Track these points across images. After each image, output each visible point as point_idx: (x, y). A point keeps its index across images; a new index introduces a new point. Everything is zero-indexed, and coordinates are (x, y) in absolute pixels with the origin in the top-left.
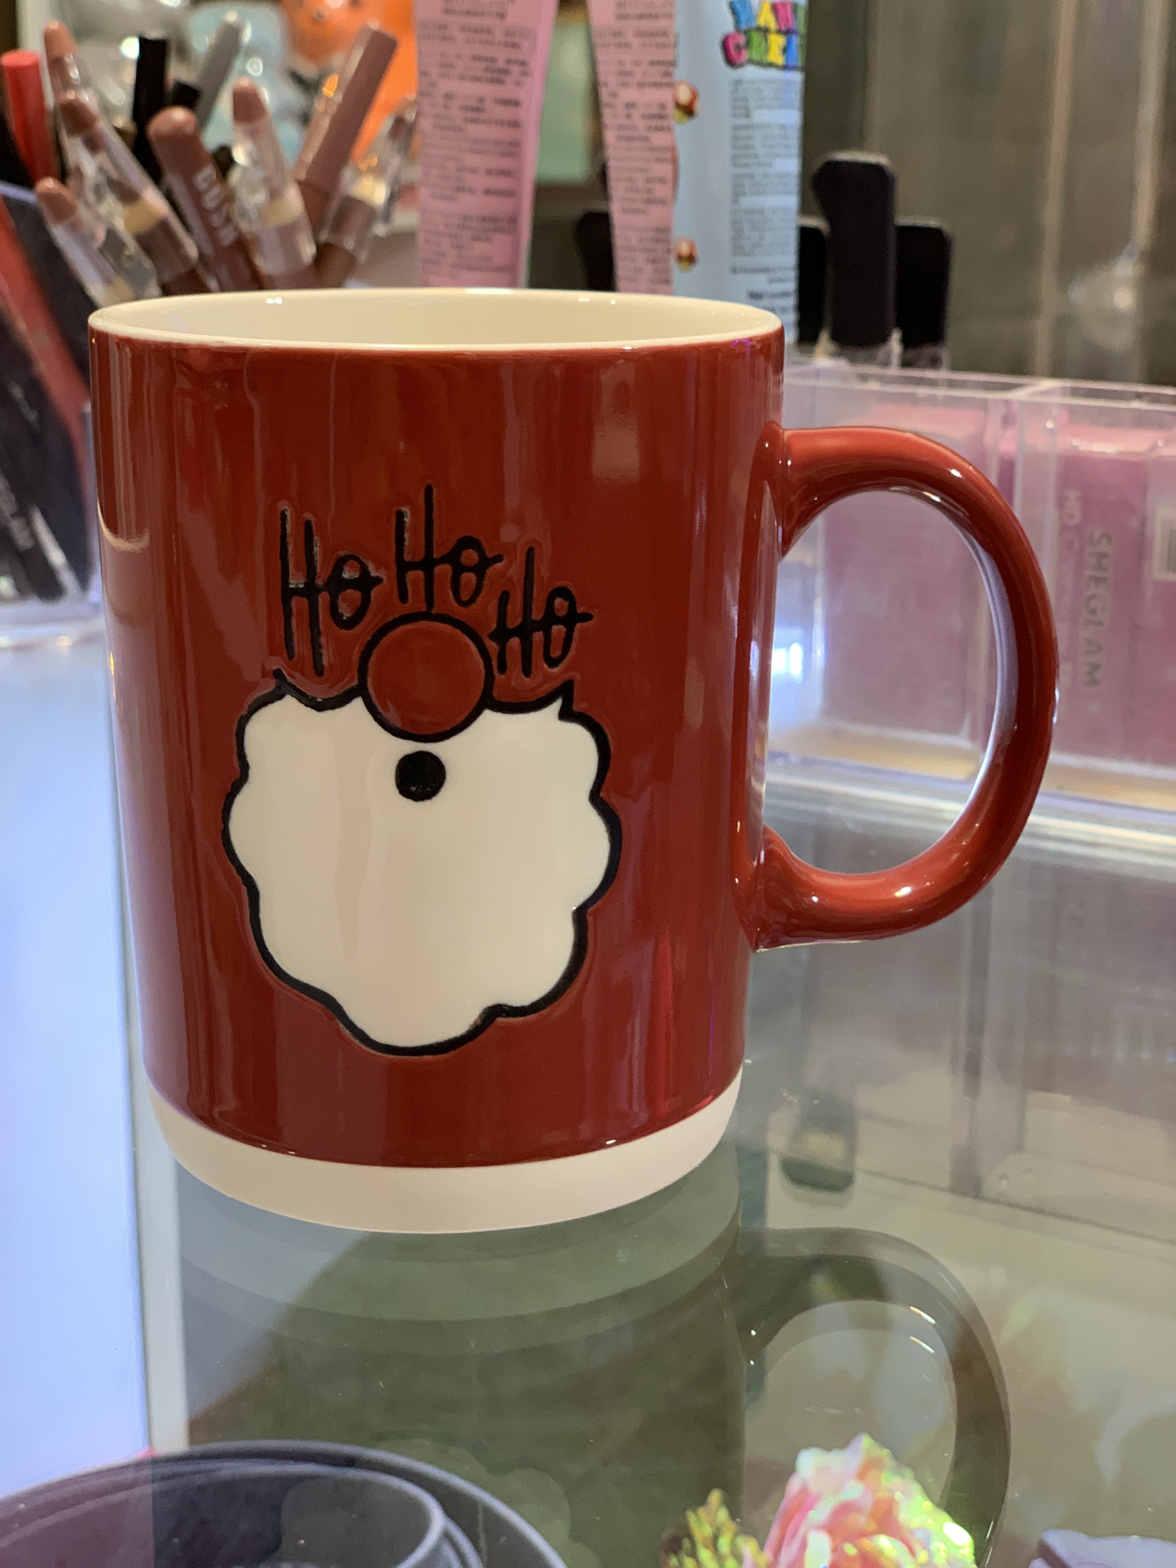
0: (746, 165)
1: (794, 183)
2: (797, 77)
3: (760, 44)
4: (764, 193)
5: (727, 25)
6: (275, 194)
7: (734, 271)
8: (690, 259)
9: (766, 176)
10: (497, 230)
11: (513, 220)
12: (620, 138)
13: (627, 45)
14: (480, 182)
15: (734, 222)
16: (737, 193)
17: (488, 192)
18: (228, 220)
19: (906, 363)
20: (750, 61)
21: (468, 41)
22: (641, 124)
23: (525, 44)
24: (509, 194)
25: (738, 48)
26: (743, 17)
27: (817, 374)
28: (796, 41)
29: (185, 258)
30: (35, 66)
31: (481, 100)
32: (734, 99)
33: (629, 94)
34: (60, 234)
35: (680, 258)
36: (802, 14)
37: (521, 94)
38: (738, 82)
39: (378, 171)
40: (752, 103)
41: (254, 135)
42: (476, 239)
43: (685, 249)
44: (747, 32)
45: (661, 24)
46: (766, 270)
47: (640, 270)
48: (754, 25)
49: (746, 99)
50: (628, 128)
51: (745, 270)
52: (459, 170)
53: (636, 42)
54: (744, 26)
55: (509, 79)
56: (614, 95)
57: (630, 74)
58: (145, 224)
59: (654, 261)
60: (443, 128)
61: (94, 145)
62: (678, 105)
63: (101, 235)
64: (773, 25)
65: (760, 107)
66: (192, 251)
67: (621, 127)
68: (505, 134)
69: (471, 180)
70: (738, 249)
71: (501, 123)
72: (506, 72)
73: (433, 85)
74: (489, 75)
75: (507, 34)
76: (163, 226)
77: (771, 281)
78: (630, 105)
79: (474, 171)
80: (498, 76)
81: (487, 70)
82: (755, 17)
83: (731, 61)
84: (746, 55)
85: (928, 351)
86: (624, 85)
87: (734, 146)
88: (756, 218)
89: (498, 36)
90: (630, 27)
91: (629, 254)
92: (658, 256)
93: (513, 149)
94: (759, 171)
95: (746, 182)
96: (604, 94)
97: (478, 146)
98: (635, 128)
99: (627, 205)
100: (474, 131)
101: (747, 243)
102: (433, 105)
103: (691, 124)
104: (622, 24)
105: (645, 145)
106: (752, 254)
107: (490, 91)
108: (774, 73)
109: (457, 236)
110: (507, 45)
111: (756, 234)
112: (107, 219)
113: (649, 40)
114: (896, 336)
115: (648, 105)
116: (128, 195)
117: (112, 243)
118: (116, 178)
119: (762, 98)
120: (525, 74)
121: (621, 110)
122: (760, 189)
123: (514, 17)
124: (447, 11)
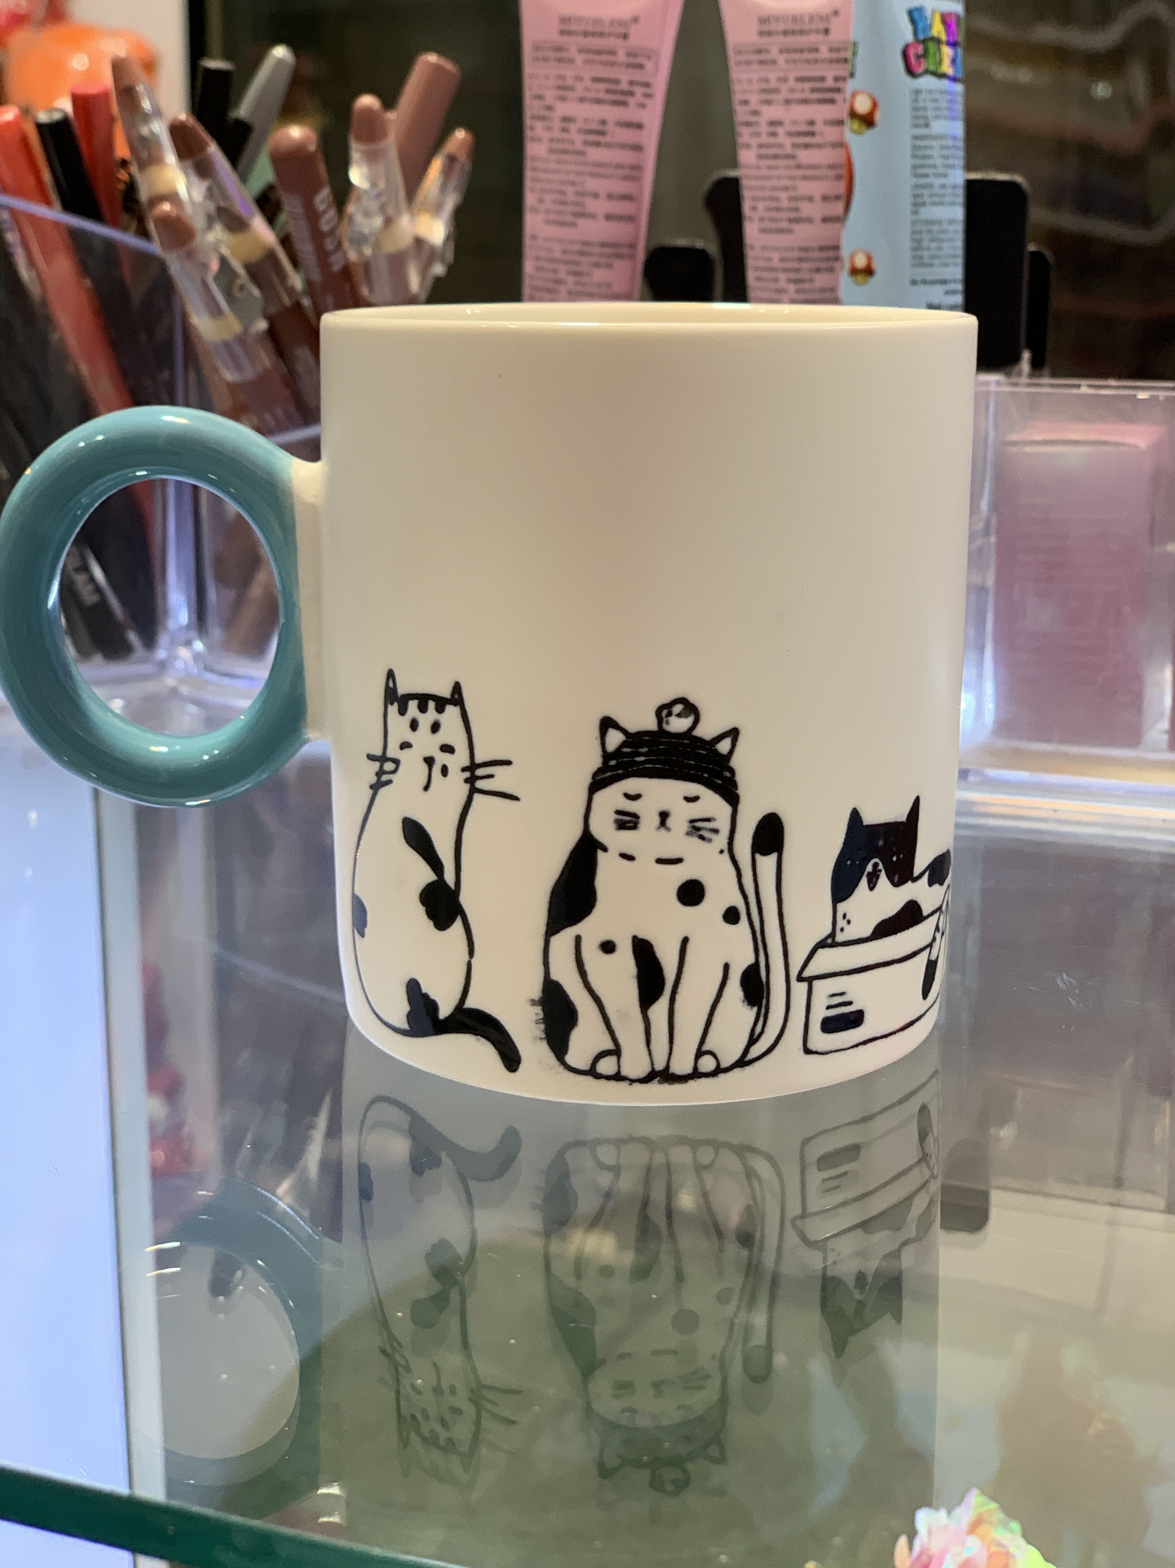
0: (926, 176)
1: (959, 196)
2: (961, 90)
4: (940, 204)
5: (908, 35)
6: (389, 222)
7: (914, 282)
8: (868, 271)
9: (943, 186)
10: (619, 256)
11: (632, 246)
12: (758, 156)
13: (773, 62)
14: (600, 207)
15: (914, 232)
16: (917, 205)
17: (609, 217)
18: (339, 246)
20: (927, 72)
21: (586, 62)
22: (788, 142)
23: (649, 65)
24: (630, 219)
26: (920, 26)
27: (987, 385)
28: (960, 51)
29: (291, 291)
30: (104, 96)
31: (603, 122)
32: (916, 109)
33: (772, 112)
34: (173, 263)
35: (854, 271)
37: (642, 116)
38: (917, 92)
39: (435, 209)
40: (930, 113)
41: (372, 157)
42: (597, 265)
43: (861, 262)
44: (924, 41)
45: (813, 39)
47: (783, 290)
49: (925, 109)
50: (772, 145)
51: (924, 282)
52: (579, 194)
53: (781, 59)
54: (921, 37)
55: (631, 101)
56: (753, 113)
57: (777, 91)
58: (253, 254)
59: (799, 281)
60: (564, 152)
61: (203, 168)
62: (851, 116)
63: (215, 264)
64: (944, 37)
65: (937, 117)
66: (297, 283)
67: (759, 146)
68: (627, 157)
69: (591, 205)
70: (919, 262)
71: (623, 146)
72: (630, 94)
73: (550, 108)
74: (612, 97)
75: (630, 54)
76: (271, 256)
77: (947, 293)
78: (775, 123)
79: (596, 196)
80: (621, 98)
81: (608, 91)
82: (931, 27)
83: (910, 71)
86: (768, 102)
87: (915, 156)
88: (935, 228)
89: (621, 57)
90: (774, 44)
91: (772, 275)
92: (806, 276)
93: (634, 172)
94: (937, 181)
95: (926, 192)
96: (741, 113)
97: (600, 170)
98: (781, 146)
99: (767, 225)
100: (595, 154)
101: (926, 254)
102: (549, 129)
103: (870, 133)
104: (765, 40)
105: (792, 162)
106: (931, 265)
107: (611, 113)
108: (945, 84)
109: (577, 263)
110: (629, 66)
111: (934, 245)
112: (215, 248)
113: (797, 56)
114: (1026, 355)
115: (795, 122)
116: (236, 224)
117: (226, 273)
118: (224, 205)
119: (937, 109)
120: (647, 95)
121: (764, 129)
122: (938, 200)
123: (637, 39)
124: (565, 32)
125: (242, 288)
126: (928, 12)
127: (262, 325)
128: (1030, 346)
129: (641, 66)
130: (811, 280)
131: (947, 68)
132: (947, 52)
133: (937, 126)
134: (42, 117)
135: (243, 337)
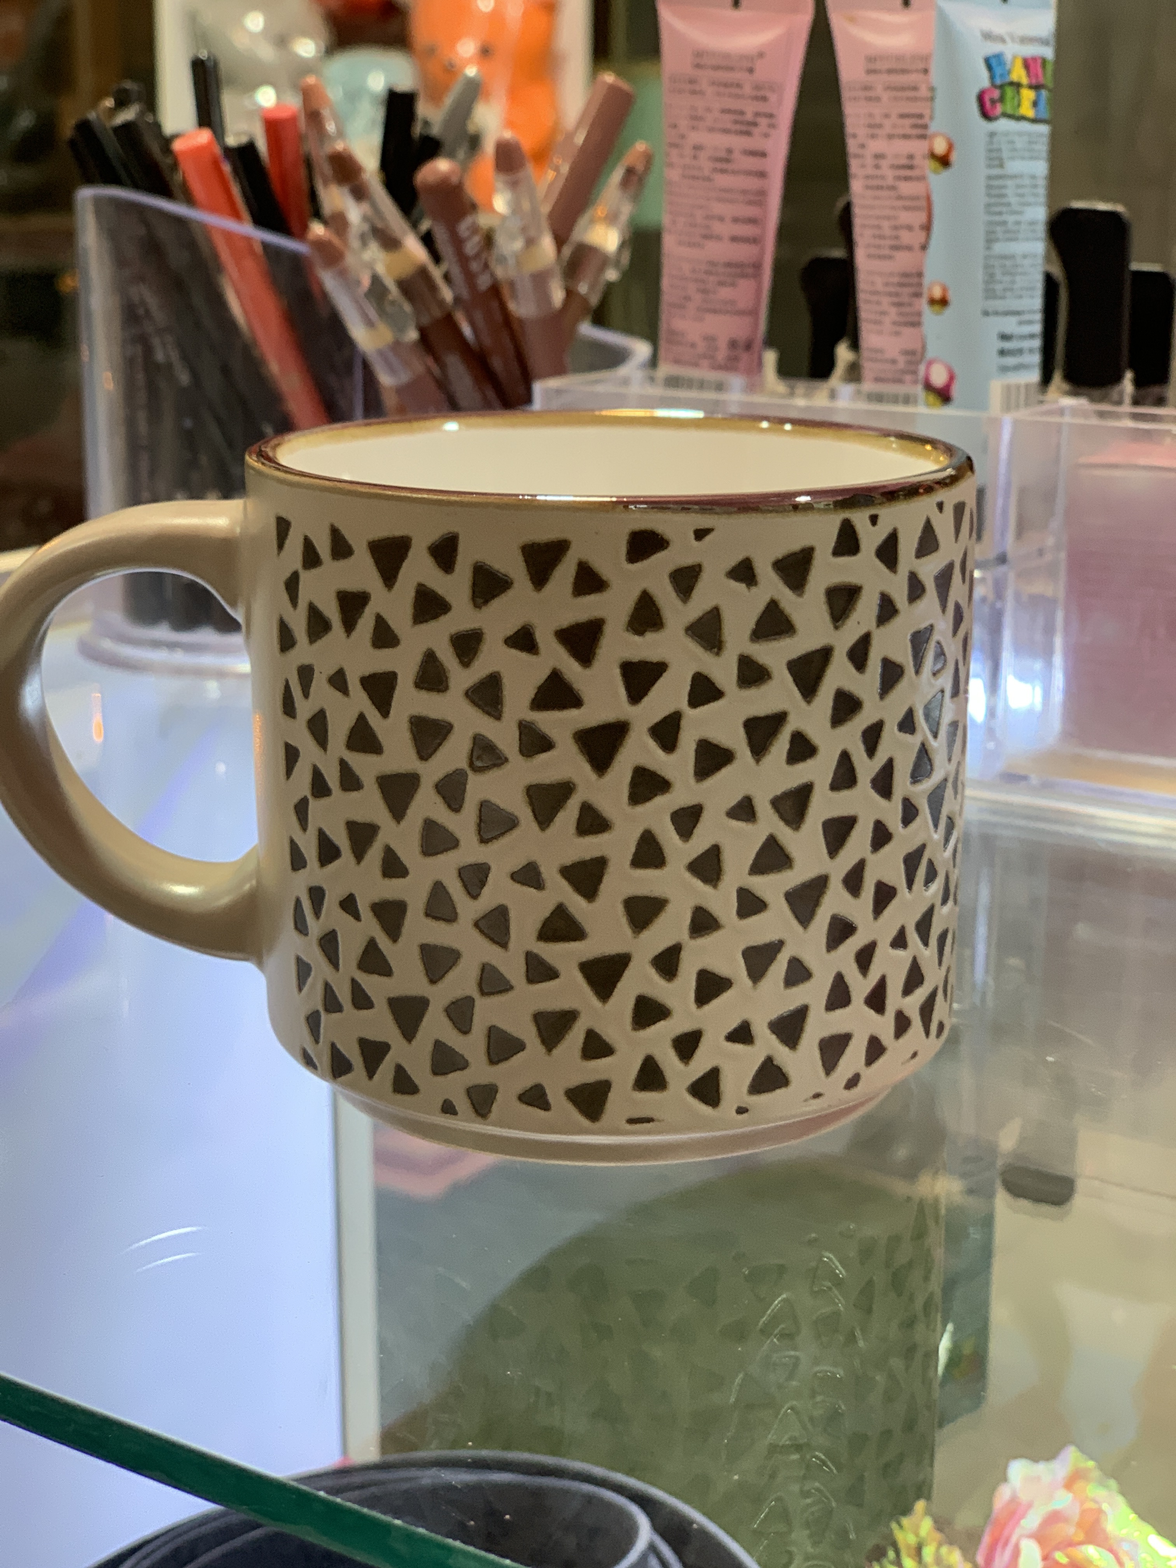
0: (1000, 213)
1: (1041, 230)
2: (1044, 129)
3: (1013, 98)
4: (1015, 239)
5: (984, 80)
6: (531, 242)
7: (986, 313)
8: (943, 302)
9: (1018, 223)
10: (744, 276)
11: (757, 266)
12: (867, 187)
13: (878, 99)
14: (726, 229)
15: (987, 267)
16: (990, 241)
17: (734, 239)
18: (486, 266)
19: (1136, 402)
21: (717, 94)
22: (890, 174)
23: (773, 98)
24: (754, 240)
25: (993, 102)
26: (998, 71)
27: (1061, 412)
29: (441, 303)
30: (294, 120)
31: (730, 151)
32: (990, 151)
33: (876, 146)
34: (329, 281)
35: (932, 302)
36: (1050, 68)
37: (768, 145)
38: (992, 135)
39: (611, 219)
40: (1005, 154)
41: (514, 185)
42: (721, 284)
43: (937, 293)
44: (1001, 87)
45: (914, 78)
46: (1017, 313)
47: (884, 313)
48: (1007, 80)
49: (999, 150)
50: (877, 177)
51: (996, 313)
52: (707, 218)
53: (885, 96)
54: (998, 82)
55: (756, 131)
56: (863, 146)
57: (880, 126)
58: (405, 270)
59: (899, 305)
60: (694, 178)
61: (360, 193)
62: (933, 156)
63: (366, 281)
64: (1025, 80)
65: (1012, 158)
66: (447, 294)
67: (867, 177)
68: (753, 183)
69: (718, 228)
70: (990, 294)
71: (749, 173)
72: (754, 124)
73: (683, 137)
74: (738, 127)
75: (757, 87)
76: (423, 273)
77: (1021, 323)
78: (878, 156)
79: (721, 219)
80: (746, 128)
81: (736, 122)
82: (1009, 72)
83: (986, 115)
84: (999, 109)
85: (1155, 390)
86: (873, 136)
87: (989, 195)
88: (1008, 263)
89: (747, 90)
90: (879, 81)
91: (874, 298)
92: (906, 299)
93: (759, 198)
94: (1011, 219)
95: (999, 229)
96: (852, 146)
97: (726, 195)
98: (883, 177)
99: (873, 251)
100: (722, 181)
101: (998, 287)
102: (682, 156)
103: (946, 174)
104: (872, 78)
105: (892, 193)
106: (1003, 298)
107: (738, 143)
108: (1025, 126)
109: (703, 281)
110: (756, 98)
111: (1007, 278)
112: (370, 265)
113: (899, 94)
114: (1129, 376)
115: (897, 156)
116: (390, 243)
117: (377, 289)
118: (380, 225)
119: (1014, 150)
120: (772, 126)
121: (869, 161)
122: (1012, 236)
123: (762, 73)
124: (698, 66)
125: (393, 303)
126: (1008, 57)
127: (413, 335)
128: (1132, 366)
129: (764, 99)
130: (910, 305)
131: (1027, 110)
132: (1028, 95)
133: (1014, 166)
134: (232, 141)
135: (396, 346)
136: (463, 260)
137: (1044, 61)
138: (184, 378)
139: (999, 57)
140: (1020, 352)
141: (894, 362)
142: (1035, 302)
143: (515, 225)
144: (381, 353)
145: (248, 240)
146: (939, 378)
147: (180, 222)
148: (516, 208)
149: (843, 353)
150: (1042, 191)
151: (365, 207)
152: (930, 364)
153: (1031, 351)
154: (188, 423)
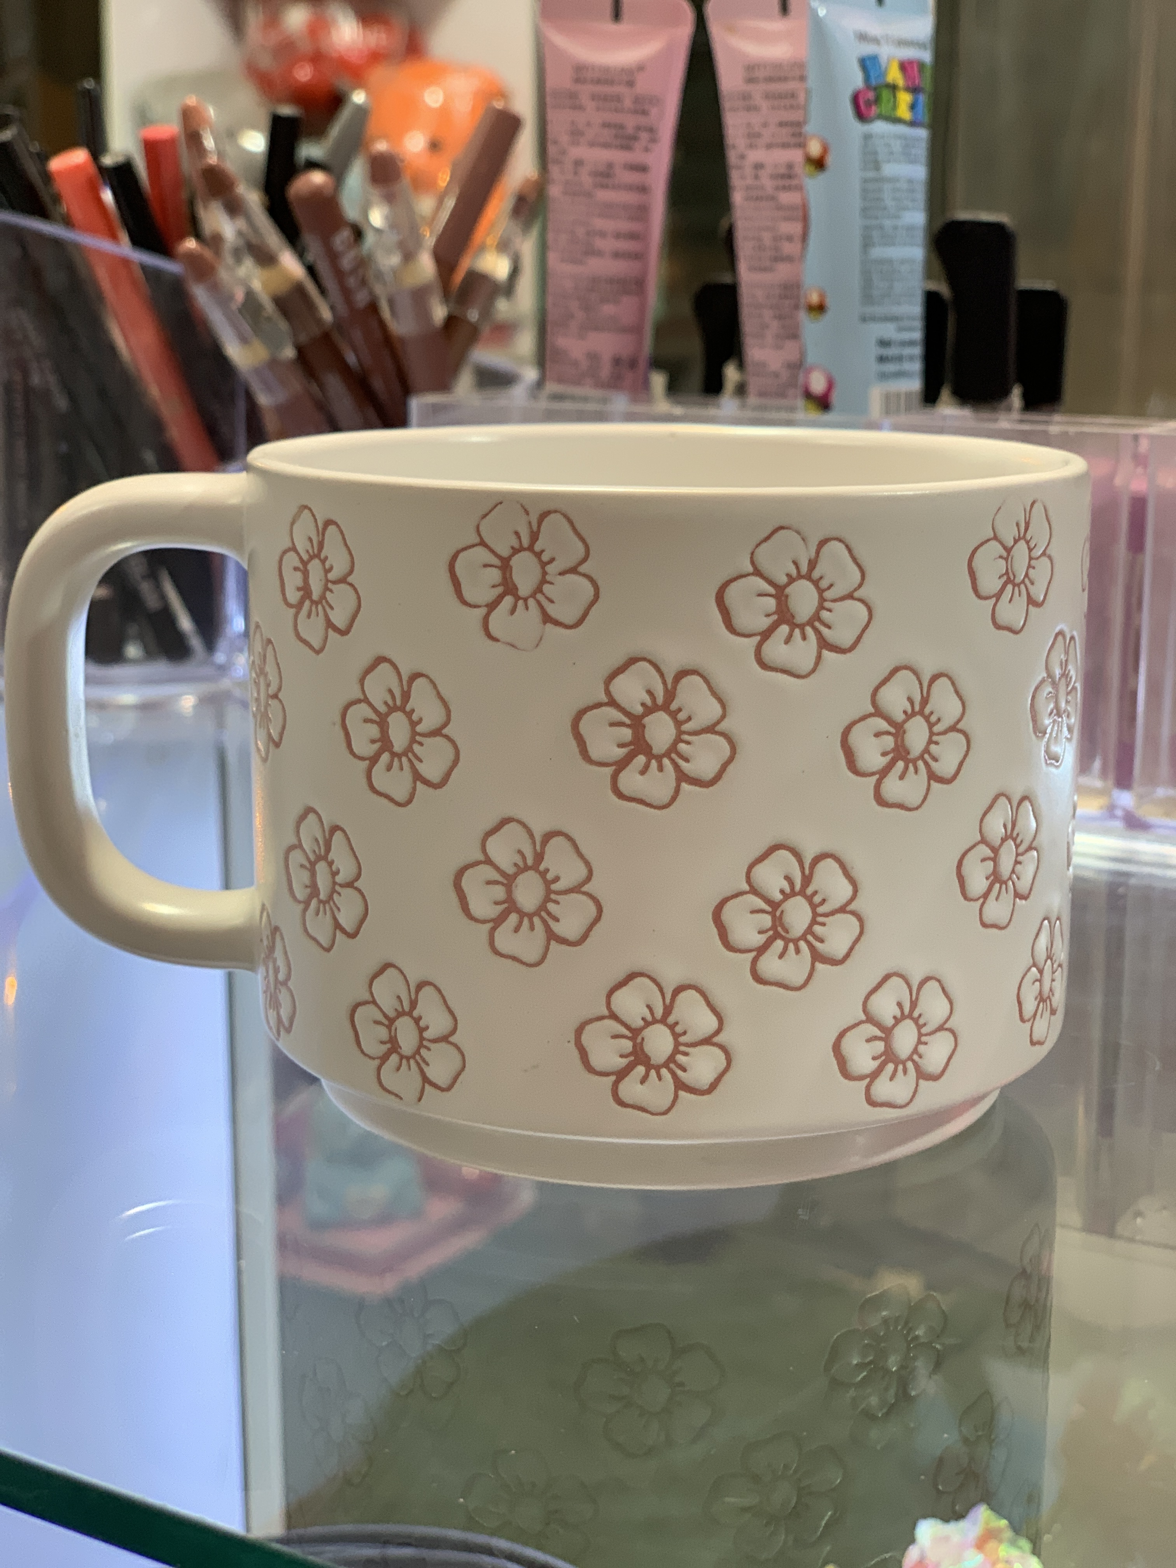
0: (876, 217)
1: (920, 236)
2: (923, 133)
3: (889, 101)
4: (893, 244)
5: (857, 80)
6: (409, 256)
7: (864, 319)
8: (820, 309)
9: (895, 228)
10: (626, 292)
11: (641, 283)
12: (748, 199)
13: (756, 108)
14: (608, 245)
15: (864, 273)
16: (867, 244)
17: (617, 255)
18: (364, 282)
20: (881, 117)
21: (598, 109)
22: (769, 184)
23: (654, 111)
24: (637, 256)
25: (869, 104)
26: (872, 74)
28: (922, 98)
29: (319, 321)
30: (175, 141)
31: (610, 166)
32: (865, 153)
33: (755, 156)
34: (200, 295)
35: (810, 308)
36: (928, 73)
37: (648, 159)
38: (867, 137)
39: (501, 247)
40: (880, 157)
41: (390, 199)
42: (604, 300)
43: (814, 299)
44: (875, 89)
45: (791, 86)
46: (896, 319)
47: (766, 326)
49: (876, 153)
50: (756, 187)
51: (874, 319)
52: (588, 233)
53: (764, 105)
54: (874, 82)
55: (638, 146)
56: (742, 157)
57: (759, 135)
58: (282, 288)
59: (780, 317)
60: (575, 194)
61: (234, 208)
62: (809, 160)
63: (240, 295)
64: (901, 82)
65: (889, 161)
66: (326, 314)
67: (748, 188)
68: (634, 198)
69: (599, 243)
70: (867, 298)
71: (630, 188)
72: (635, 138)
73: (563, 152)
74: (618, 141)
75: (637, 100)
76: (299, 289)
77: (900, 329)
78: (758, 166)
79: (602, 234)
80: (627, 142)
81: (616, 136)
83: (861, 115)
84: (874, 110)
86: (751, 146)
87: (864, 199)
88: (886, 268)
89: (627, 103)
90: (757, 91)
91: (757, 312)
92: (786, 312)
93: (641, 212)
94: (888, 223)
95: (875, 233)
96: (732, 157)
97: (608, 210)
98: (762, 188)
99: (754, 263)
100: (604, 195)
101: (876, 293)
102: (563, 172)
103: (822, 177)
104: (750, 88)
105: (772, 204)
106: (881, 303)
107: (619, 157)
108: (902, 129)
109: (585, 299)
110: (636, 112)
111: (885, 284)
112: (245, 281)
113: (778, 102)
114: (1017, 391)
115: (776, 166)
116: (266, 259)
117: (251, 305)
118: (254, 241)
119: (892, 153)
120: (654, 140)
121: (748, 171)
122: (889, 240)
123: (643, 86)
124: (577, 80)
125: (269, 319)
126: (883, 60)
127: (289, 353)
129: (644, 113)
130: (789, 317)
133: (890, 169)
134: (108, 160)
135: (273, 363)
136: (339, 274)
137: (921, 65)
138: (62, 403)
139: (874, 58)
140: (899, 359)
141: (776, 375)
142: (915, 309)
143: (392, 238)
144: (257, 371)
145: (126, 262)
146: (818, 385)
147: (57, 243)
148: (393, 223)
149: (731, 373)
150: (920, 195)
151: (241, 223)
152: (809, 371)
153: (911, 358)
154: (64, 448)
